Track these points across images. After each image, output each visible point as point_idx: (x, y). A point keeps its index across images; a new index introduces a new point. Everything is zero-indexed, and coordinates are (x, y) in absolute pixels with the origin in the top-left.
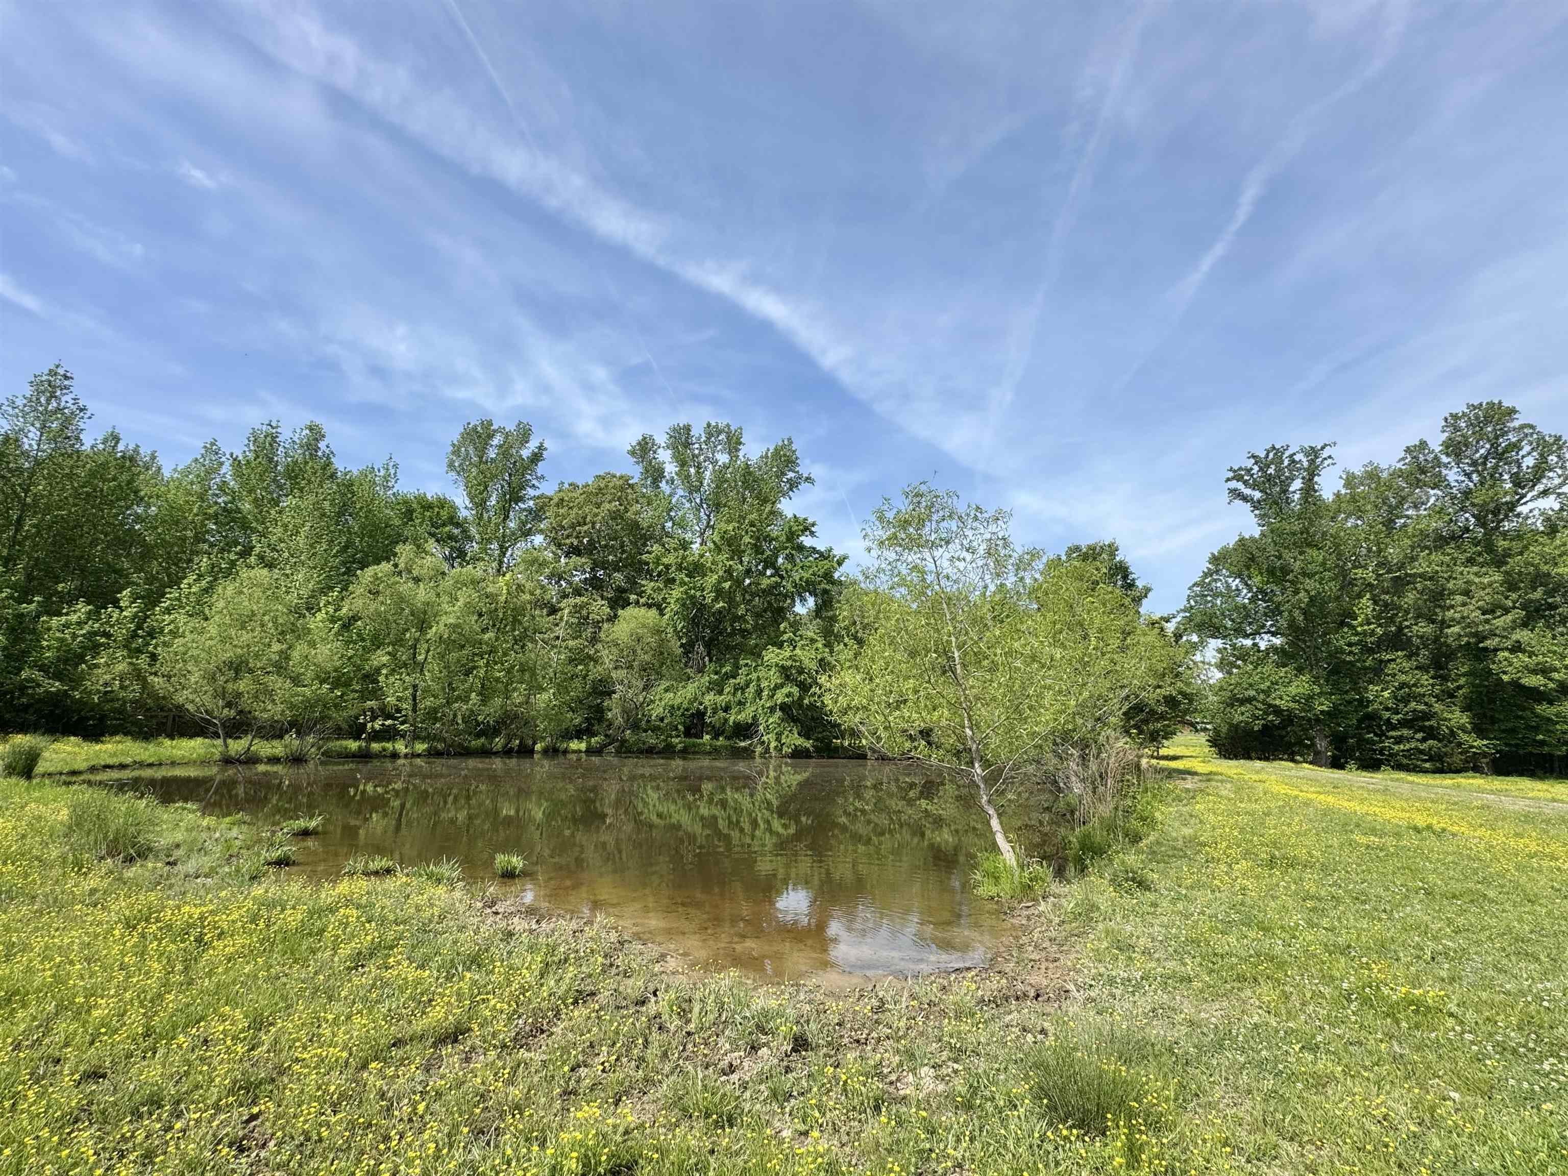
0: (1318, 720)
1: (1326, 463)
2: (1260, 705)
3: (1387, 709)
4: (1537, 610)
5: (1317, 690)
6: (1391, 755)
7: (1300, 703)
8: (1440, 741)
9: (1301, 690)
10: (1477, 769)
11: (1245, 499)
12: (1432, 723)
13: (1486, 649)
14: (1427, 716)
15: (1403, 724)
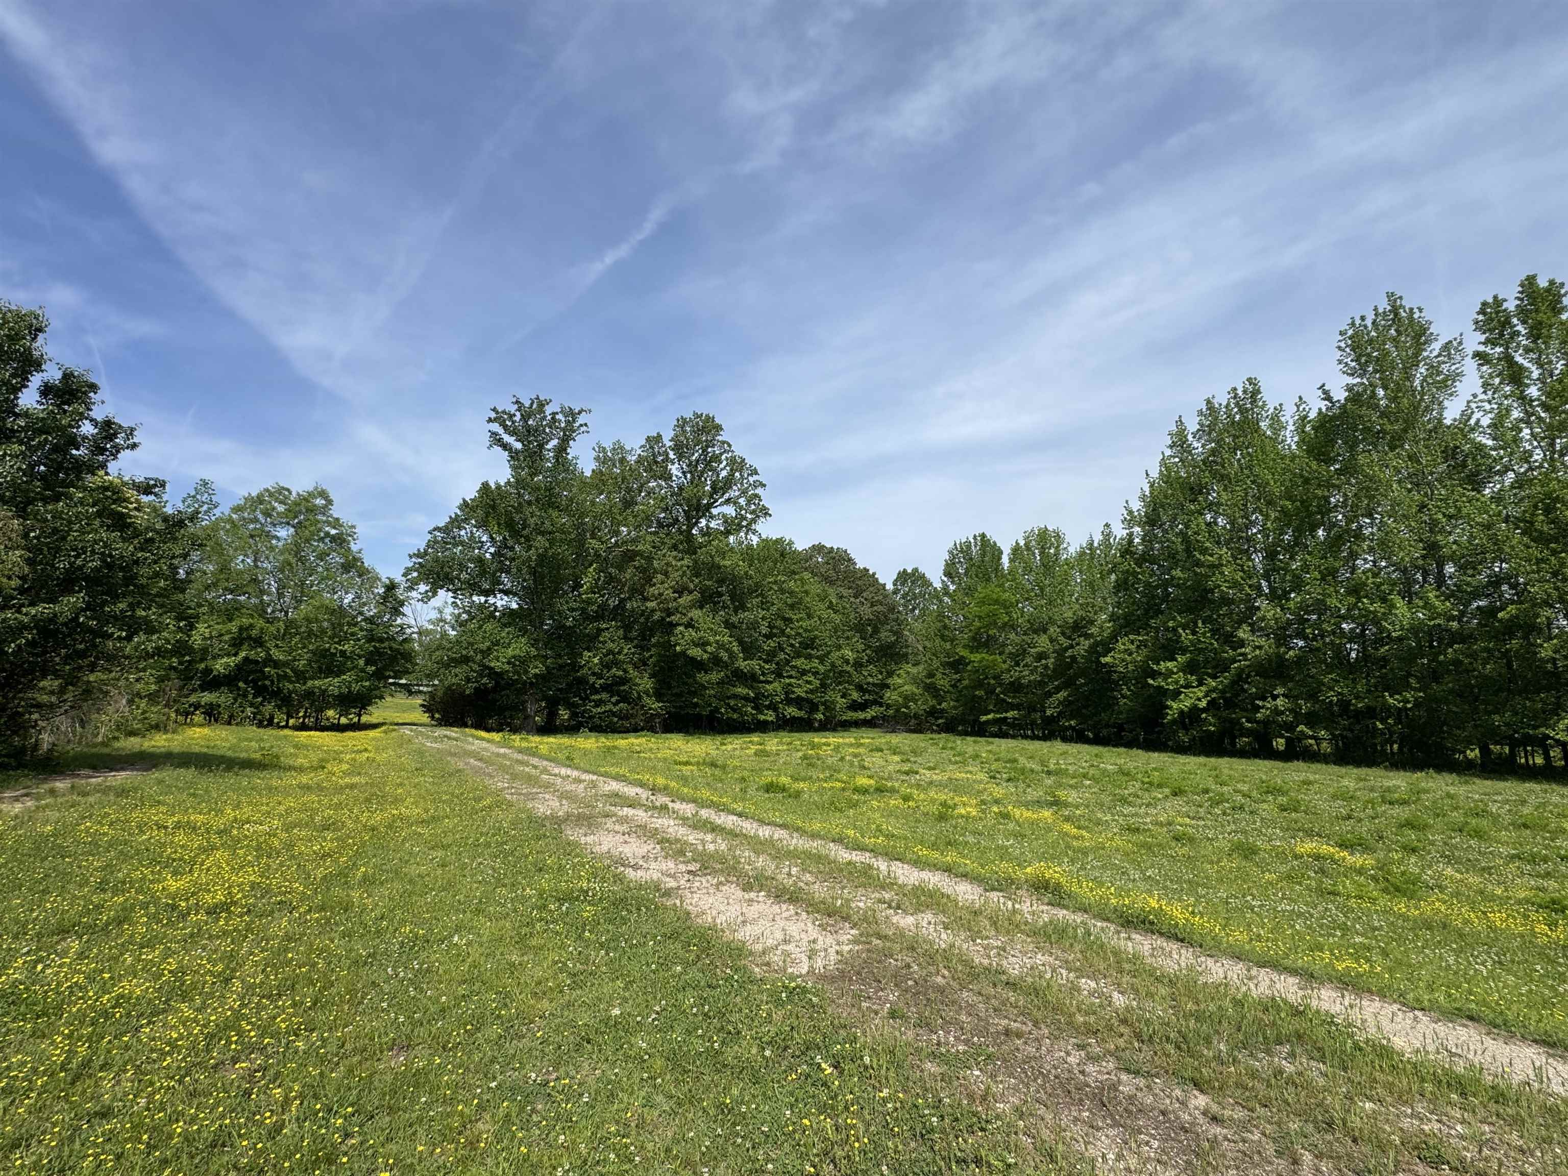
0: (531, 684)
1: (582, 429)
2: (475, 667)
3: (594, 674)
4: (711, 596)
5: (534, 652)
6: (591, 717)
7: (514, 665)
8: (629, 704)
9: (517, 652)
10: (652, 730)
11: (505, 446)
12: (626, 687)
13: (671, 624)
14: (623, 681)
15: (605, 688)
